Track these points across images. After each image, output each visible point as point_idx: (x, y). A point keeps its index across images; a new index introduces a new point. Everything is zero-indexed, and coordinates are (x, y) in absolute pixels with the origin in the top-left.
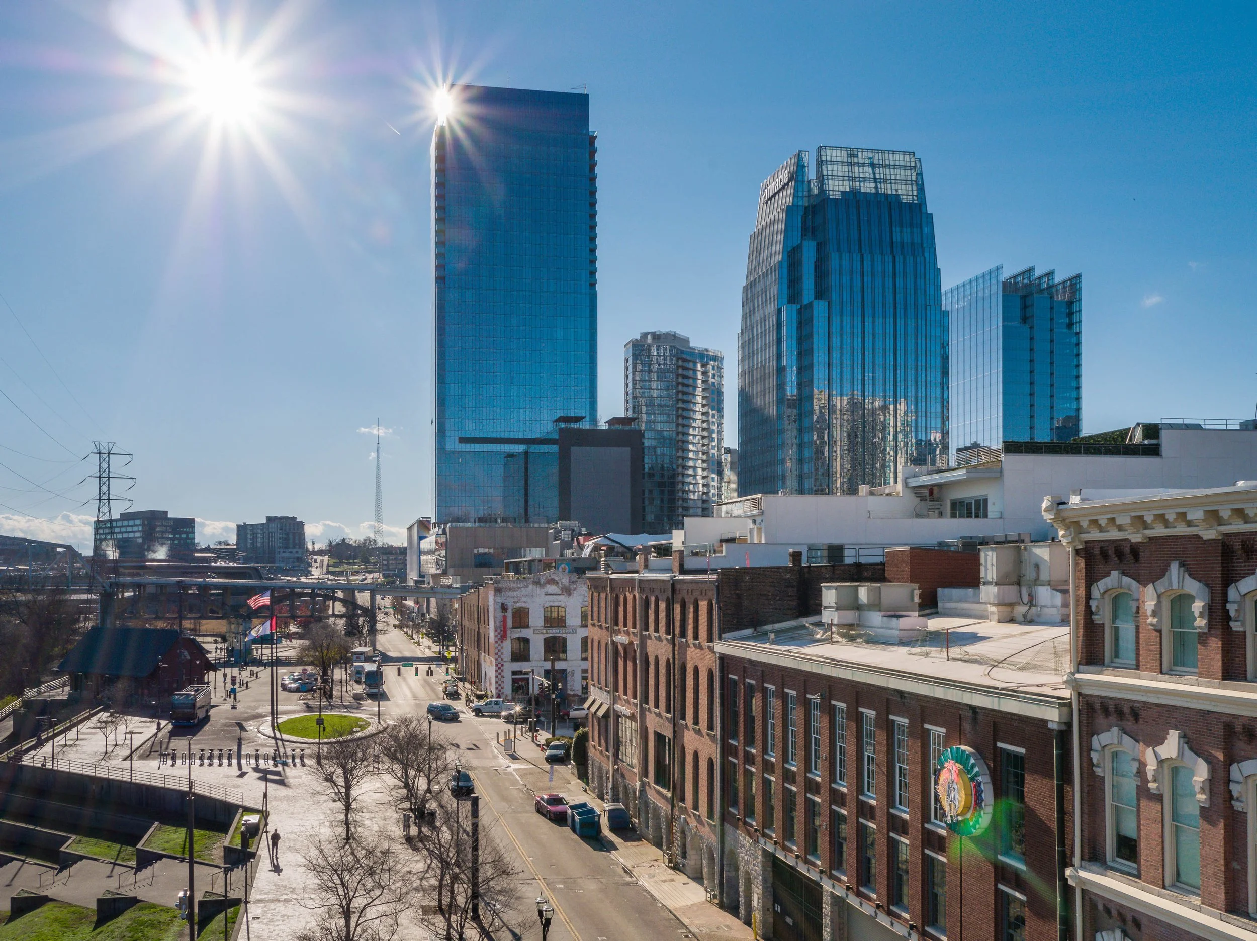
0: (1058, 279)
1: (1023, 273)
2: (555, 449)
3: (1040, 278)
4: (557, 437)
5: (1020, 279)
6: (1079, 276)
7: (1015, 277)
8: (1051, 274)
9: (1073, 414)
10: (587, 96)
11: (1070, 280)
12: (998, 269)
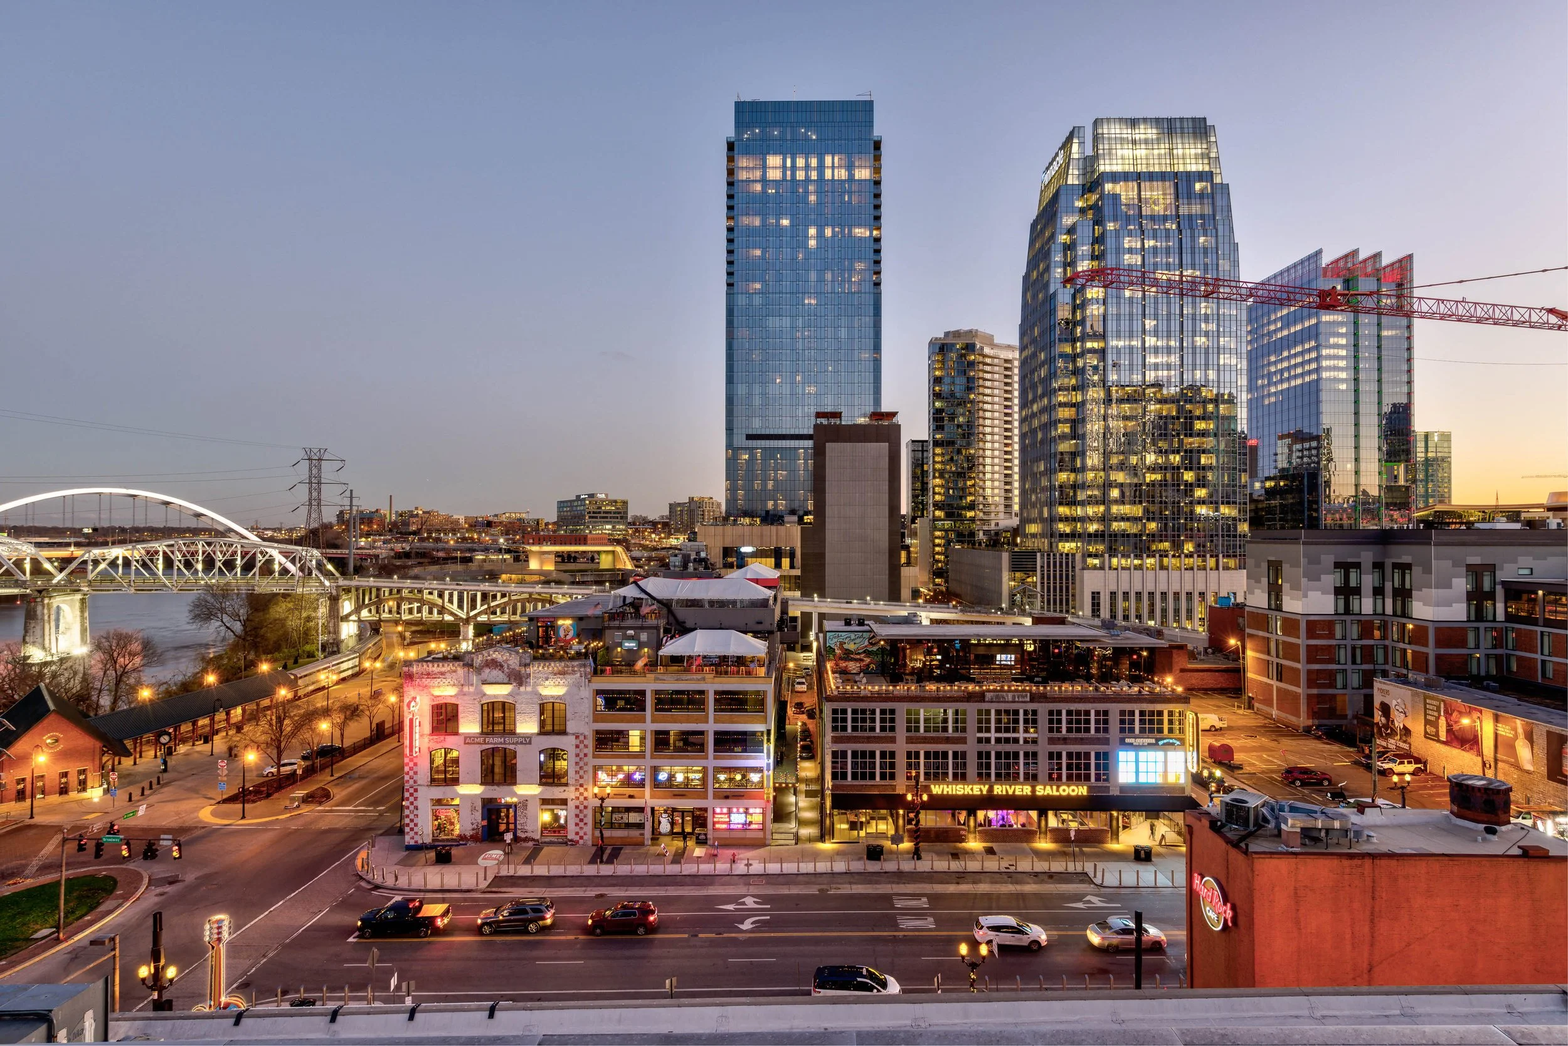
0: (1385, 261)
1: (1346, 256)
2: (809, 443)
3: (1365, 261)
4: (811, 432)
5: (1341, 264)
6: (1410, 257)
7: (1337, 261)
8: (1377, 256)
9: (1404, 401)
10: (871, 102)
11: (1400, 261)
12: (1319, 253)
